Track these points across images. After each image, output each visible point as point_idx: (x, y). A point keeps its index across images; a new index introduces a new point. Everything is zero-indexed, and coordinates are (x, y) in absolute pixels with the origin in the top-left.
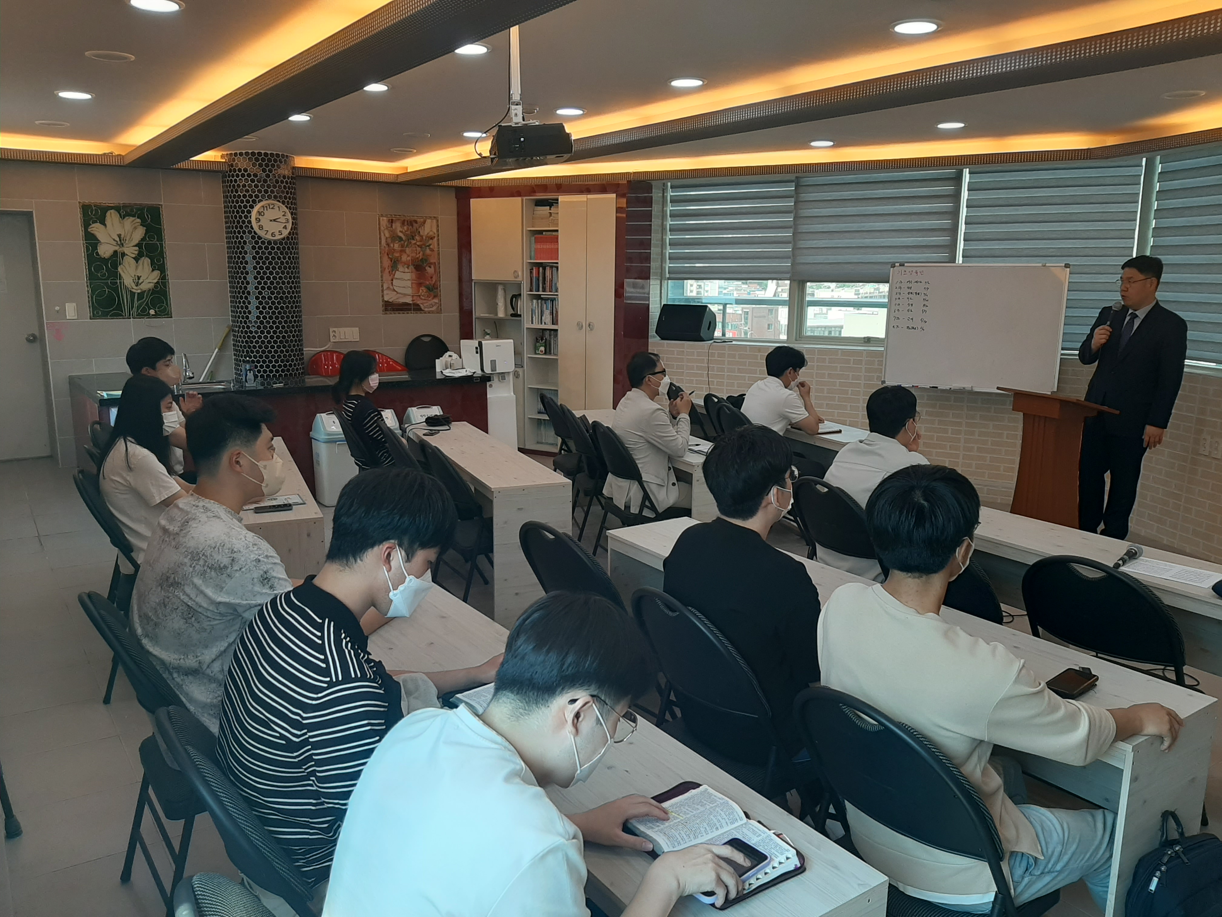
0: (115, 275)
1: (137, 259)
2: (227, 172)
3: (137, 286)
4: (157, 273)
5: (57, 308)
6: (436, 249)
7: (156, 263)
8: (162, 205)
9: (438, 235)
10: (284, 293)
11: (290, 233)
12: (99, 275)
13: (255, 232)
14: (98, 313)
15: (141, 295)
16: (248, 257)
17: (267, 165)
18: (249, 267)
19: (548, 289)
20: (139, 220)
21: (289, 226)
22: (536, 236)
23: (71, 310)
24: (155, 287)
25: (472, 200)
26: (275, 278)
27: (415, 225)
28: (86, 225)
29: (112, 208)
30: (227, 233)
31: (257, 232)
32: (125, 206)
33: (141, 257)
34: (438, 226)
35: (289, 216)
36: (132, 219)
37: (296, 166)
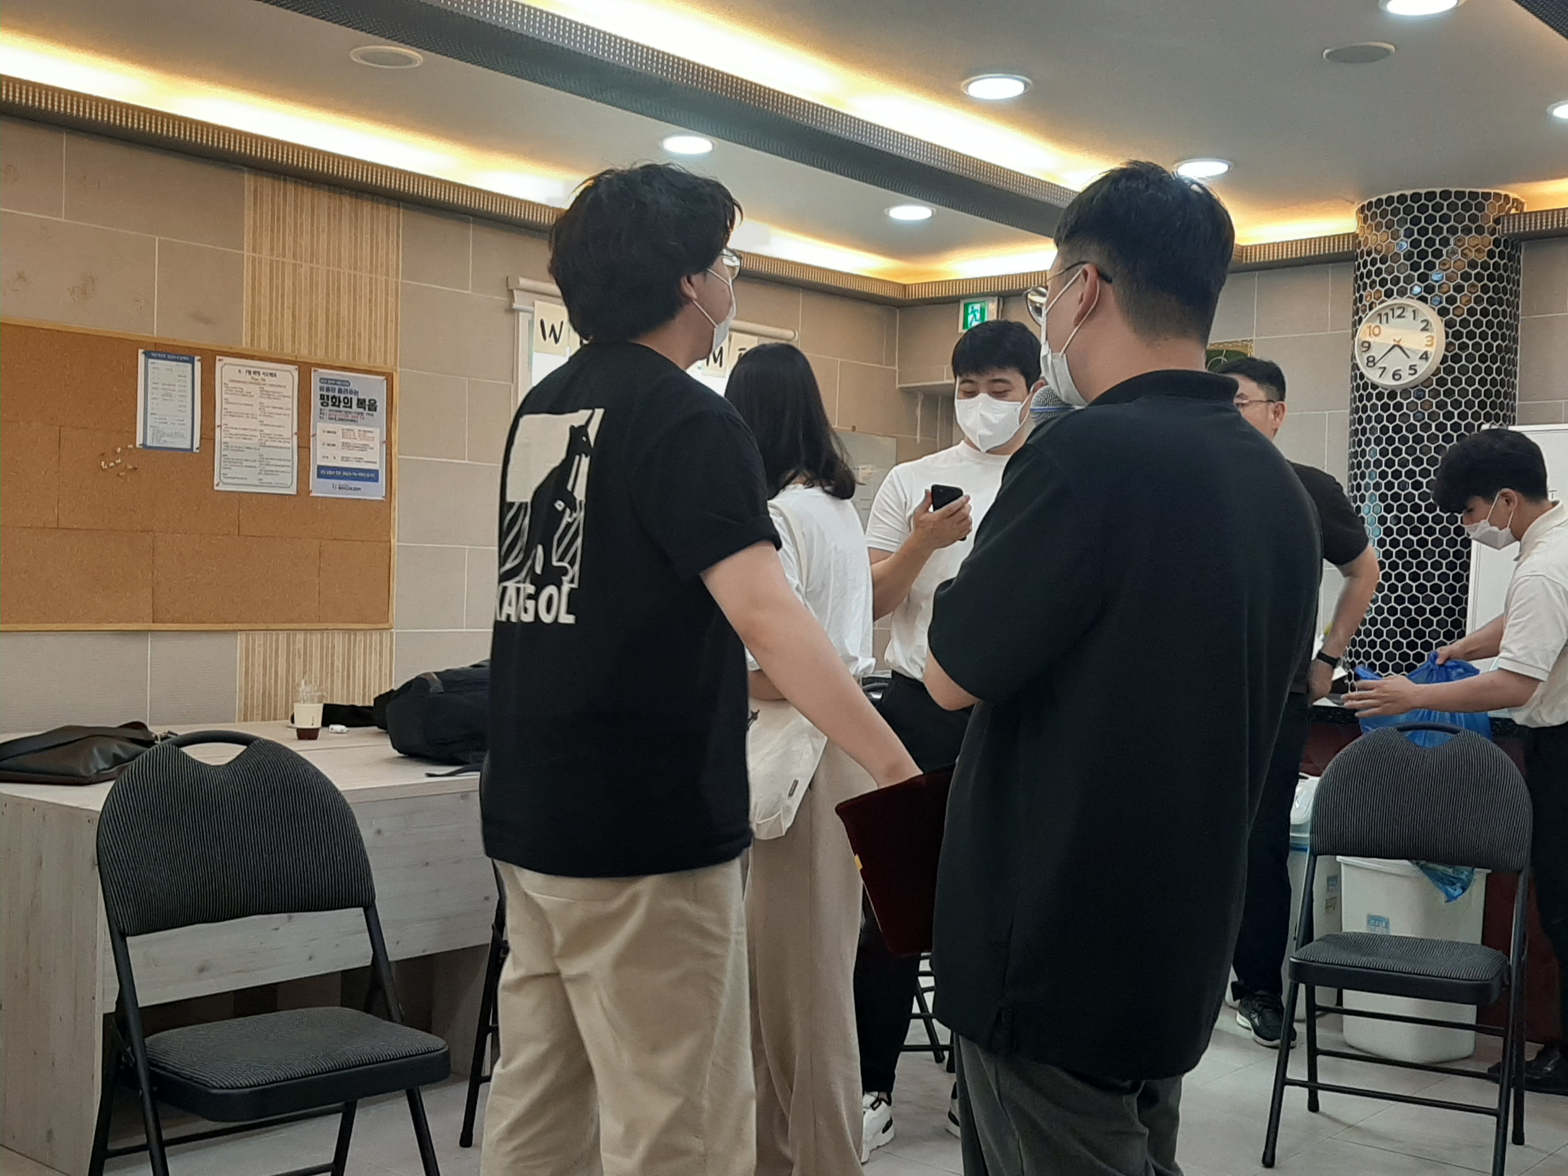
21: (1436, 353)
35: (1437, 331)
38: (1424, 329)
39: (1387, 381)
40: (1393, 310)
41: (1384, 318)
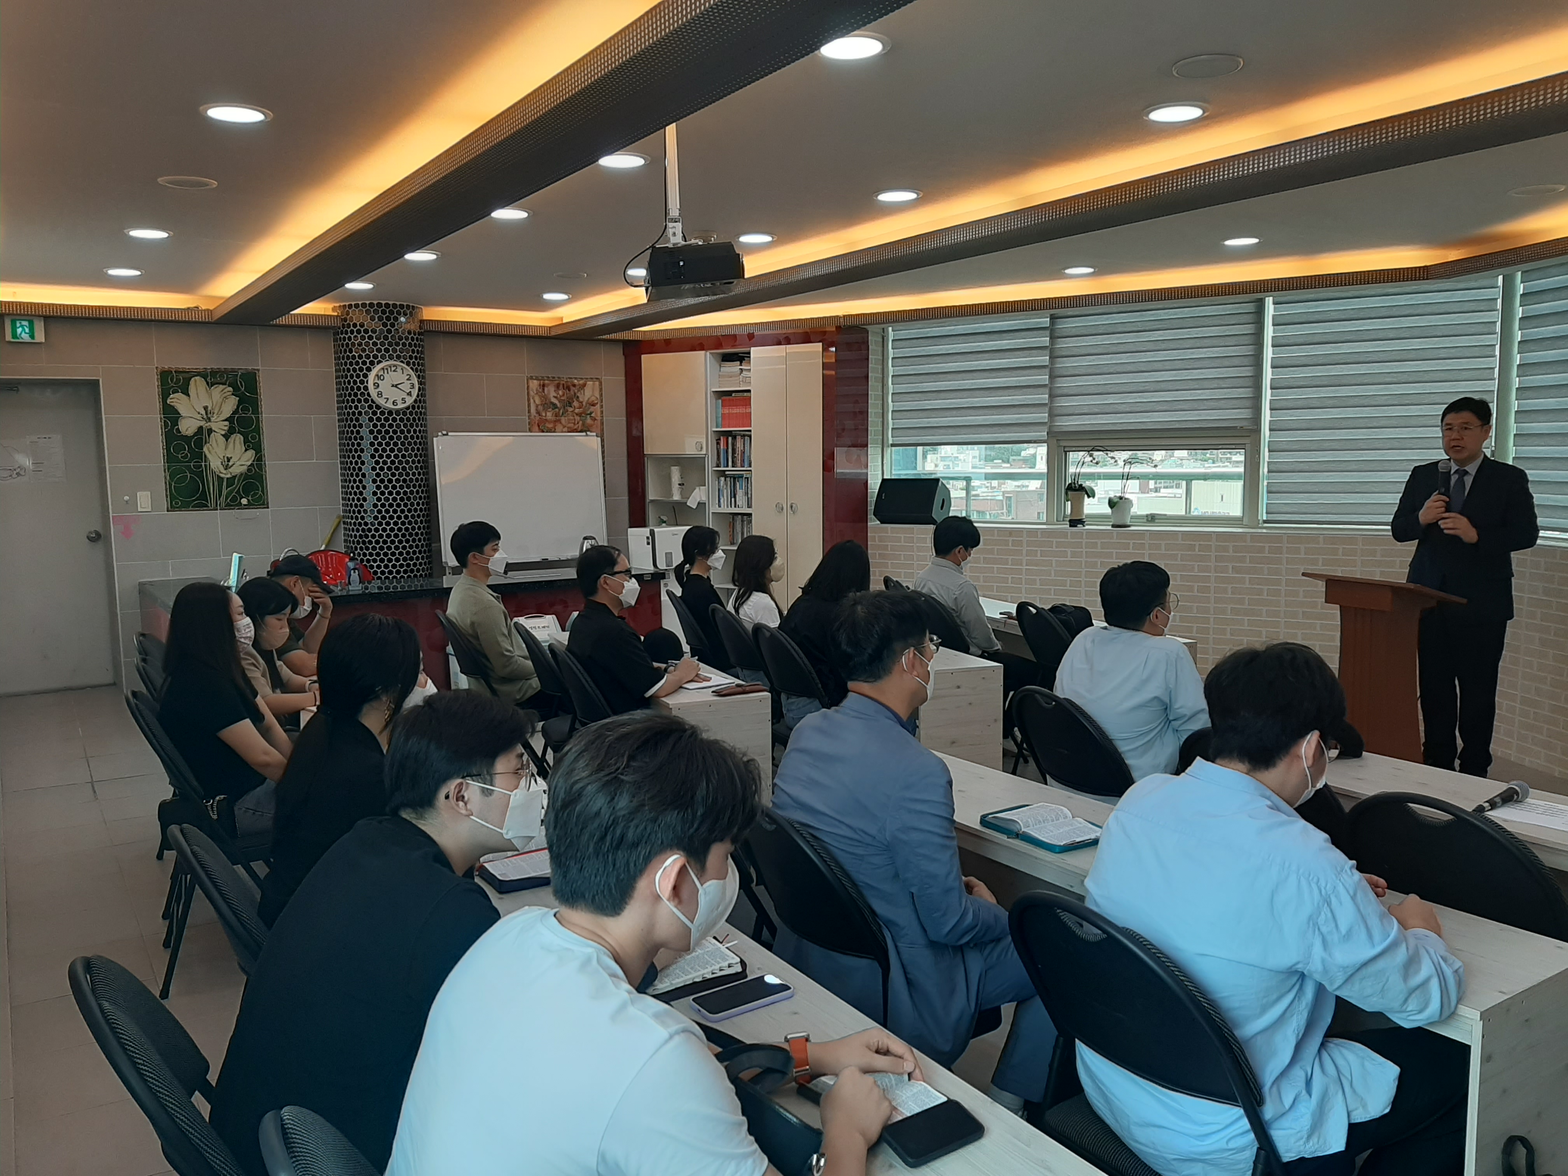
0: (200, 456)
1: (226, 437)
2: (339, 328)
3: (226, 469)
4: (251, 453)
5: (126, 498)
6: (599, 418)
7: (251, 442)
8: (258, 370)
9: (602, 402)
10: (408, 475)
11: (415, 401)
12: (180, 456)
13: (373, 401)
14: (177, 503)
15: (231, 481)
16: (365, 431)
17: (388, 318)
18: (365, 444)
19: (739, 463)
20: (231, 389)
21: (415, 392)
22: (724, 398)
23: (144, 500)
24: (249, 470)
25: (643, 356)
26: (396, 456)
27: (572, 388)
28: (165, 395)
29: (199, 374)
30: (338, 402)
31: (374, 399)
32: (214, 373)
33: (232, 434)
34: (601, 390)
35: (415, 381)
36: (221, 387)
37: (425, 318)
38: (408, 379)
39: (390, 405)
40: (390, 367)
41: (386, 371)
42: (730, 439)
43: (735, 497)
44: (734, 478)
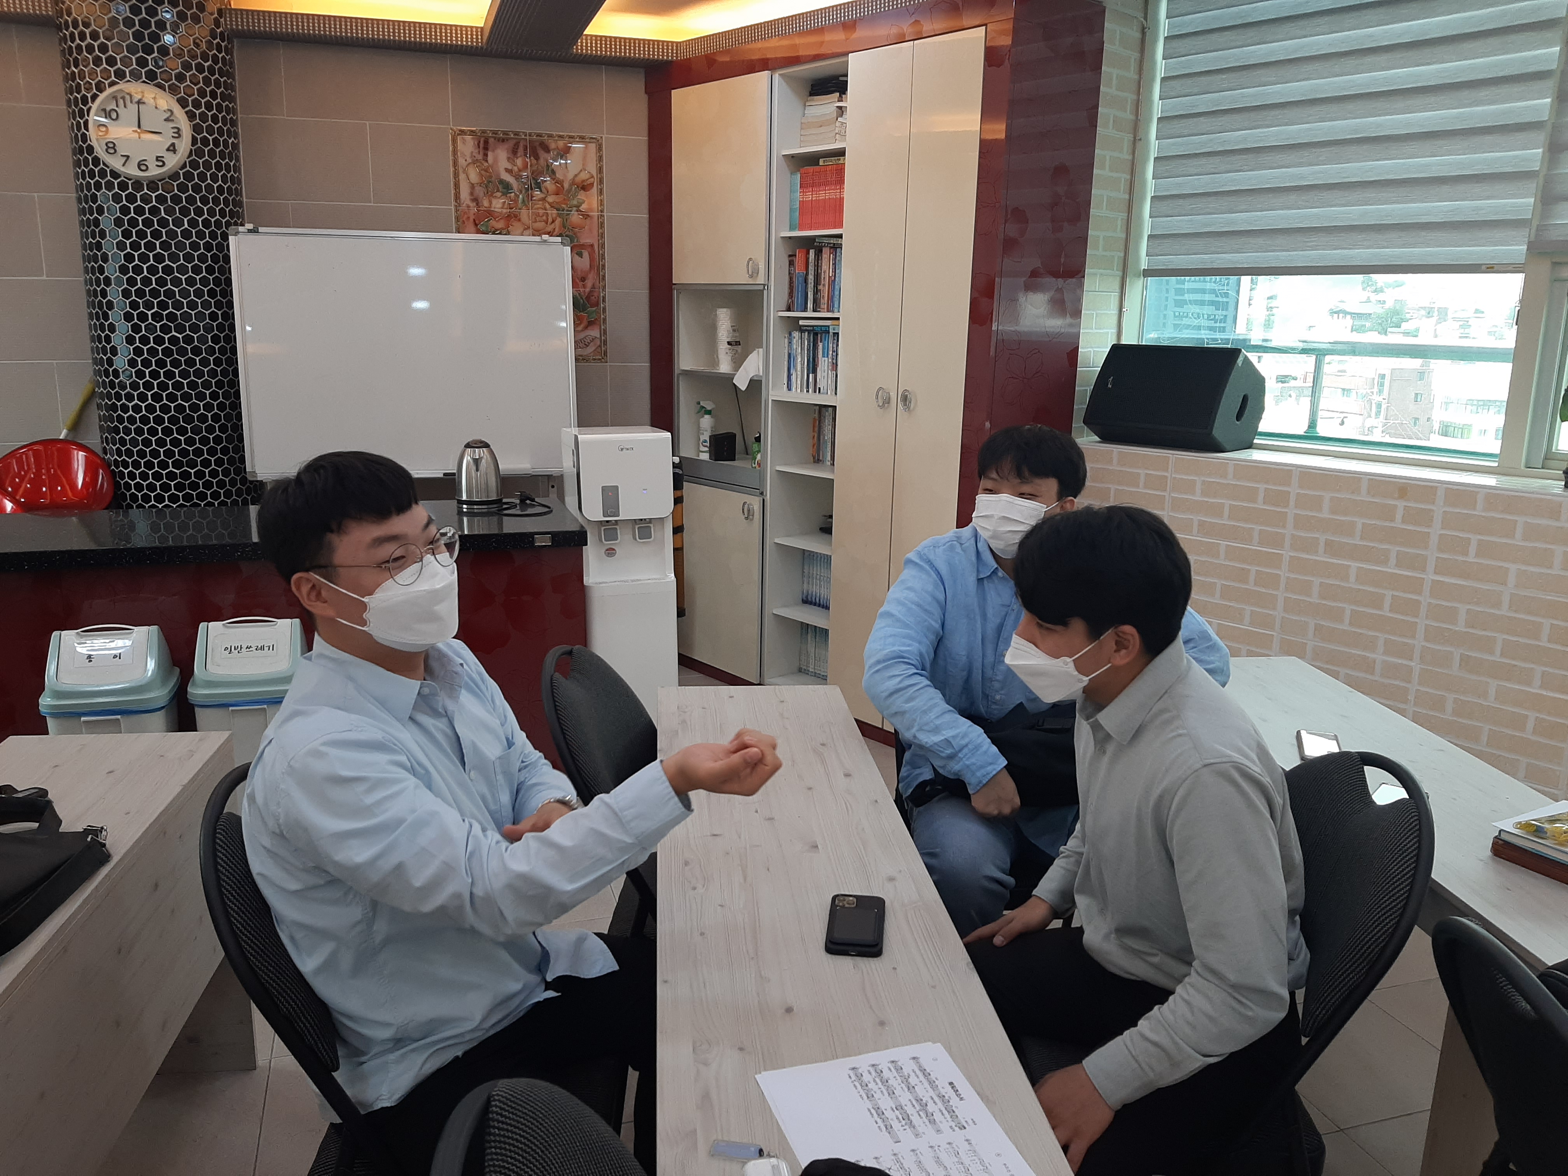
9: (601, 181)
16: (108, 221)
17: (136, 10)
19: (823, 302)
21: (186, 144)
22: (804, 168)
25: (673, 93)
27: (542, 154)
34: (600, 159)
35: (185, 123)
37: (228, 6)
38: (167, 120)
39: (132, 170)
40: (130, 94)
41: (121, 102)
42: (812, 253)
43: (814, 371)
44: (816, 334)
